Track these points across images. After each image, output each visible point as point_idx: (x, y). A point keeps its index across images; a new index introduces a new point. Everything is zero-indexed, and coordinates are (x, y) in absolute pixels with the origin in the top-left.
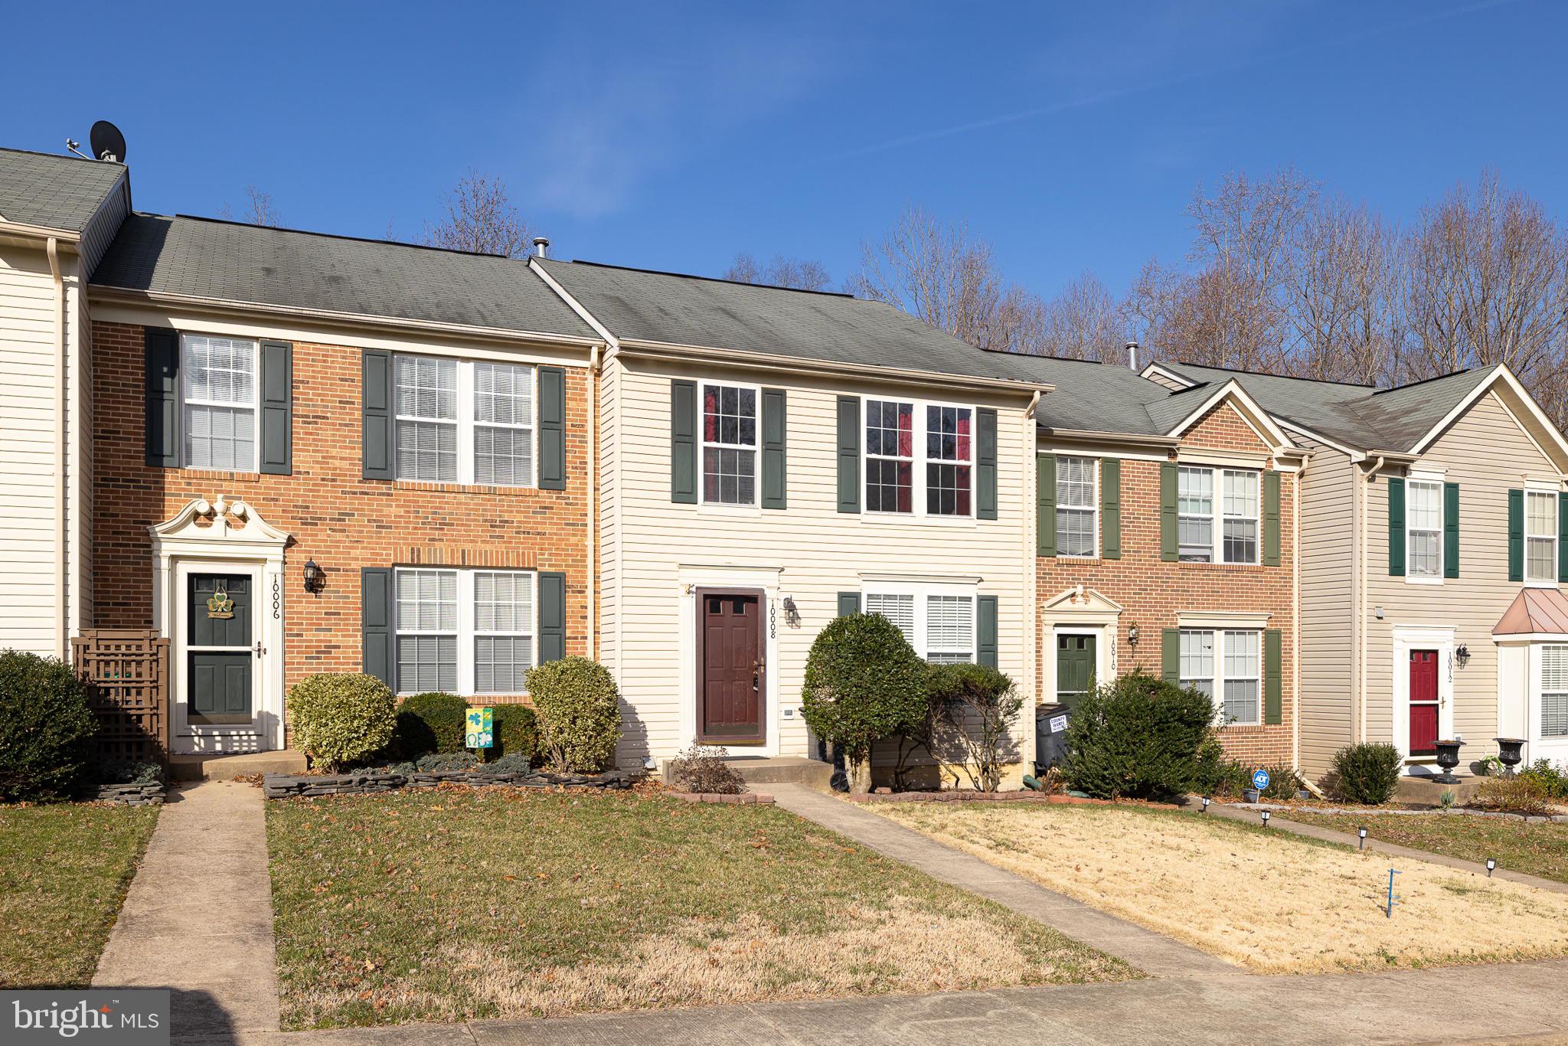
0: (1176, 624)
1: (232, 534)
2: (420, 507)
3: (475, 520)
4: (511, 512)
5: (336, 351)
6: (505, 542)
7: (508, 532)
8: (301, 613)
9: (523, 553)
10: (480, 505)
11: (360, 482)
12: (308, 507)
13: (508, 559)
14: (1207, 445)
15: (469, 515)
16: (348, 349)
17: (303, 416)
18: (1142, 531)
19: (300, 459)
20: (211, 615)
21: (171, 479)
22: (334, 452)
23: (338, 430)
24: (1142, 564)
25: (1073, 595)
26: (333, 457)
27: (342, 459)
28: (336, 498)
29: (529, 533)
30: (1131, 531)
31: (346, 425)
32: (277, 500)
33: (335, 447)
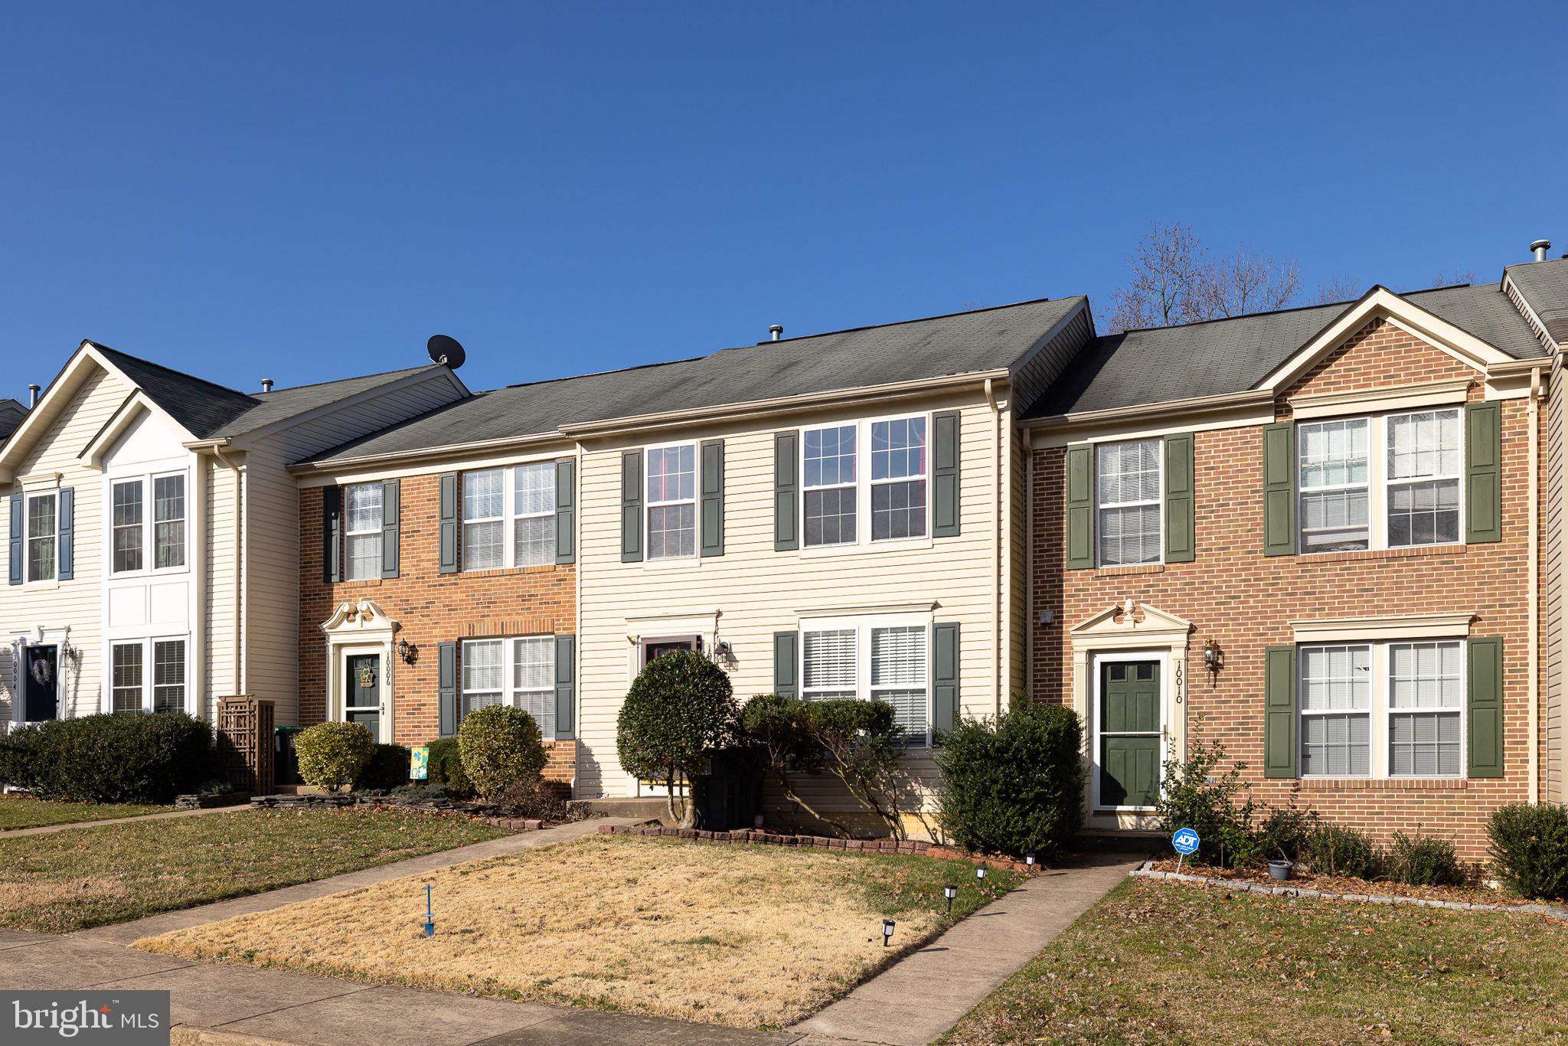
0: (1291, 639)
1: (367, 625)
2: (475, 591)
3: (511, 597)
4: (536, 587)
5: (424, 479)
6: (532, 613)
7: (534, 604)
8: (404, 680)
9: (544, 621)
10: (515, 584)
11: (439, 577)
12: (408, 600)
13: (533, 627)
14: (1349, 388)
15: (507, 593)
16: (432, 476)
17: (406, 533)
18: (1231, 521)
19: (405, 566)
20: (362, 685)
21: (338, 590)
22: (423, 556)
23: (426, 539)
24: (1232, 565)
25: (1118, 612)
26: (423, 561)
27: (429, 560)
28: (425, 591)
29: (548, 603)
30: (1213, 522)
31: (431, 534)
32: (391, 597)
33: (424, 552)
